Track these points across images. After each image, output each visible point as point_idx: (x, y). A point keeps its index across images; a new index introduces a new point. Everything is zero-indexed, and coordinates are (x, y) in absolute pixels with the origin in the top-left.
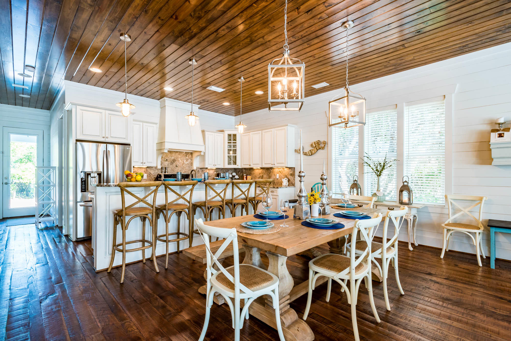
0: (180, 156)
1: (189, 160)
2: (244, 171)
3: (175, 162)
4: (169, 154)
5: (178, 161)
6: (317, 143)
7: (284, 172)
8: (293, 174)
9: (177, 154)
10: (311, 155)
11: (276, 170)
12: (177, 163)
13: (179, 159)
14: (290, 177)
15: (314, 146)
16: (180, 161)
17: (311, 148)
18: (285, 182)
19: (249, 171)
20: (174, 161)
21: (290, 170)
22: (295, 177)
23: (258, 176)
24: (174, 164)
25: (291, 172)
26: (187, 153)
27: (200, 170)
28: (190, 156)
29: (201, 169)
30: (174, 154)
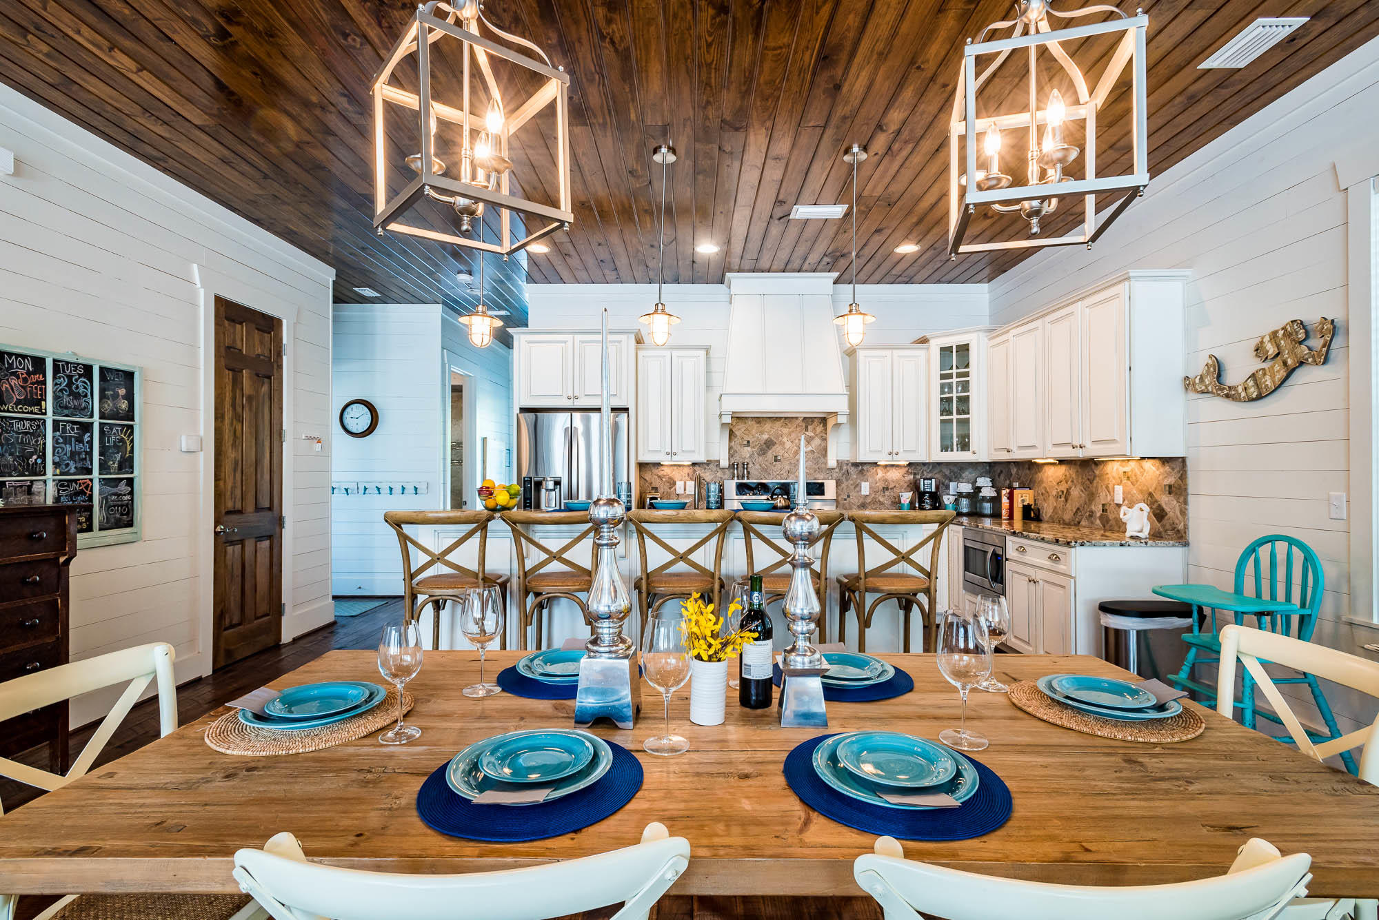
0: (786, 430)
1: (817, 441)
2: (1014, 470)
3: (774, 448)
4: (756, 426)
5: (783, 444)
6: (1287, 335)
7: (1142, 479)
8: (1180, 488)
9: (778, 424)
10: (1260, 397)
11: (1114, 470)
12: (777, 450)
13: (785, 439)
14: (1166, 501)
15: (1272, 350)
16: (788, 444)
17: (1257, 365)
18: (1137, 520)
19: (1026, 471)
20: (769, 444)
21: (1167, 468)
22: (1186, 502)
23: (1054, 493)
24: (770, 455)
25: (1171, 480)
26: (808, 421)
27: (852, 470)
28: (820, 428)
29: (856, 465)
30: (768, 426)
